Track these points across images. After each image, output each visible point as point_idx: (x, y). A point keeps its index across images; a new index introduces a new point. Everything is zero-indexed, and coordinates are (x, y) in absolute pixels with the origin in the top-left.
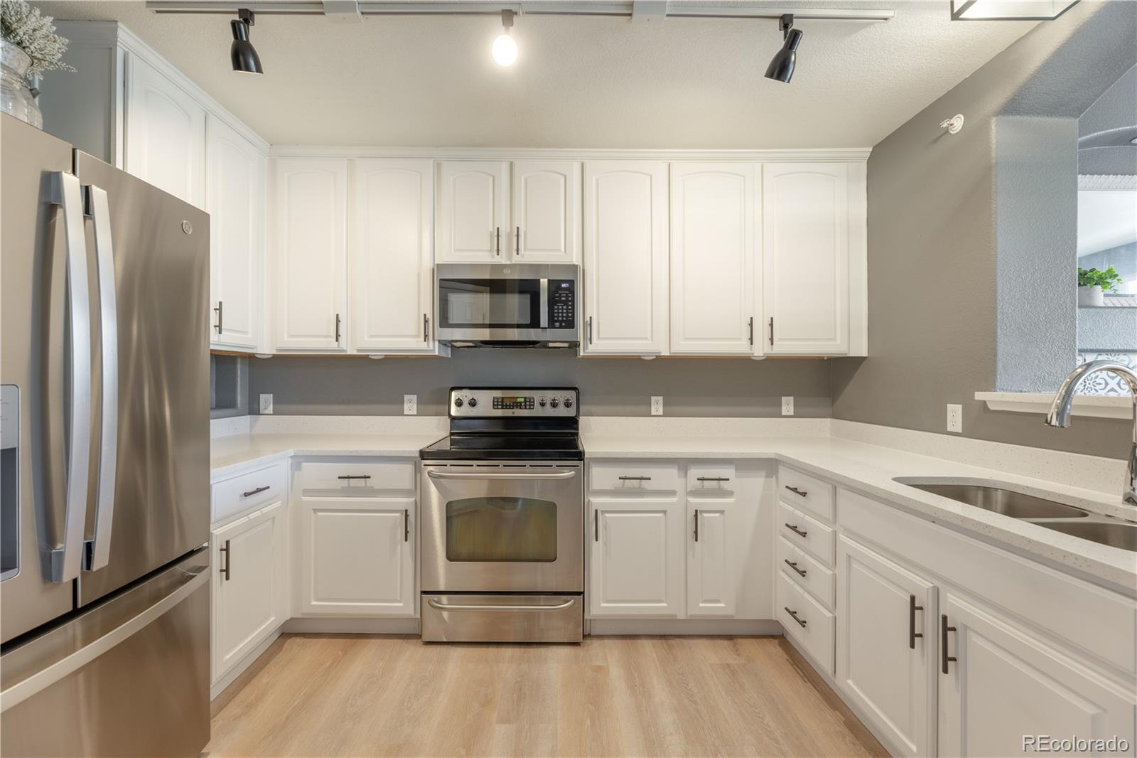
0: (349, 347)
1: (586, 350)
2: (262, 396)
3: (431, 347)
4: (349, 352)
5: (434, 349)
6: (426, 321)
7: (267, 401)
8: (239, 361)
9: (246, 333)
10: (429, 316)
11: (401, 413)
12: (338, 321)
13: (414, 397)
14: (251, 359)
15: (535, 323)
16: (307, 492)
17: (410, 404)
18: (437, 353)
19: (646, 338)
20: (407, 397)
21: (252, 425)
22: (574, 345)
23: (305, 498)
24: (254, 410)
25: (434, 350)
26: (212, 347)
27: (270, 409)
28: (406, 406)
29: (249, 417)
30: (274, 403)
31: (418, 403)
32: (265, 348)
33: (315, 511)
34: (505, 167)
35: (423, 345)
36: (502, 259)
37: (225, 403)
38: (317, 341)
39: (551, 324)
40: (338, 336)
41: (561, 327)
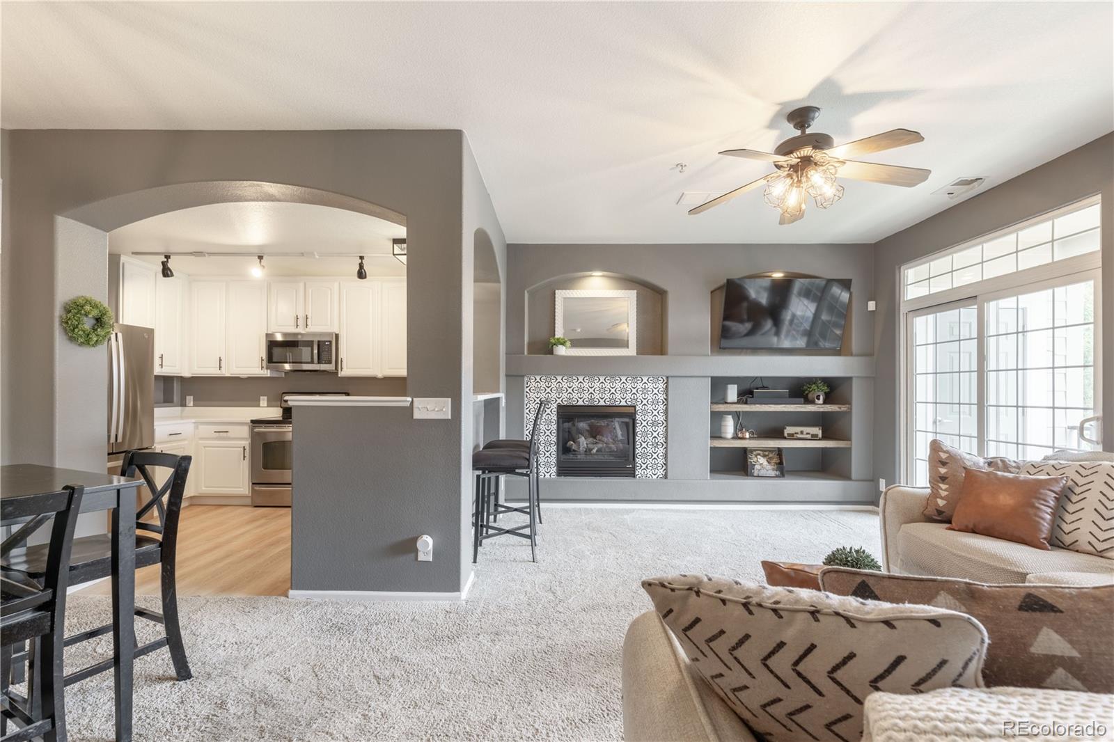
0: (226, 372)
1: (341, 374)
2: (187, 397)
3: (265, 373)
4: (227, 375)
5: (267, 373)
6: (262, 360)
7: (190, 400)
8: (175, 379)
9: (175, 367)
10: (264, 358)
11: (259, 406)
12: (220, 360)
13: (266, 398)
14: (181, 379)
15: (312, 362)
16: (202, 439)
17: (264, 401)
18: (269, 375)
19: (369, 368)
20: (261, 398)
21: (182, 412)
22: (337, 373)
23: (200, 442)
24: (183, 404)
26: (156, 374)
27: (192, 404)
28: (261, 402)
29: (180, 408)
30: (194, 401)
31: (268, 401)
32: (186, 374)
33: (206, 447)
34: (302, 285)
35: (262, 372)
36: (301, 330)
37: (167, 400)
38: (211, 370)
39: (319, 362)
40: (220, 367)
41: (325, 363)
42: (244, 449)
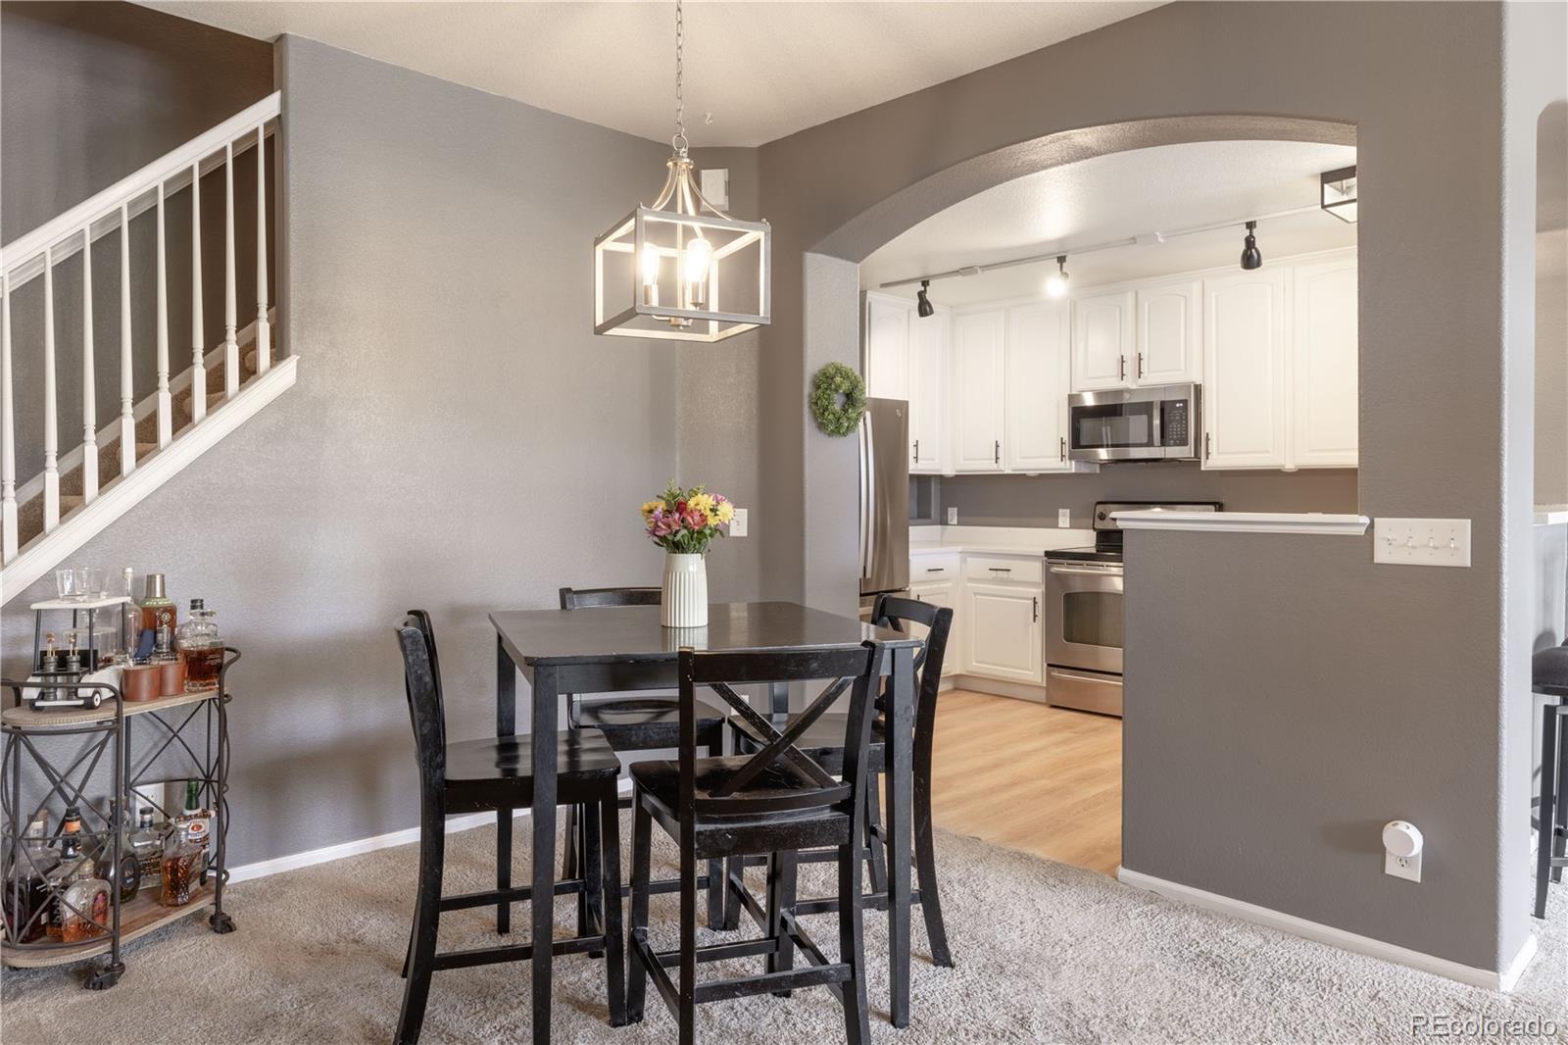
0: (1007, 467)
1: (1207, 465)
2: (950, 509)
3: (1068, 466)
4: (1007, 472)
5: (1070, 467)
6: (1062, 443)
7: (953, 514)
8: (933, 479)
9: (933, 459)
10: (1066, 439)
11: (1056, 526)
12: (997, 446)
13: (1068, 511)
14: (941, 478)
15: (1150, 444)
16: (971, 580)
17: (1064, 518)
18: (1073, 471)
19: (1267, 452)
20: (1061, 511)
21: (942, 534)
22: (1196, 463)
23: (969, 585)
24: (944, 522)
25: (1071, 469)
26: (910, 472)
27: (955, 521)
28: (1061, 519)
29: (939, 527)
30: (958, 515)
31: (1071, 517)
32: (949, 471)
33: (975, 594)
34: (1130, 296)
35: (1062, 465)
36: (1129, 383)
37: (923, 516)
38: (980, 463)
39: (1163, 444)
40: (997, 458)
41: (1175, 445)
42: (1035, 603)
